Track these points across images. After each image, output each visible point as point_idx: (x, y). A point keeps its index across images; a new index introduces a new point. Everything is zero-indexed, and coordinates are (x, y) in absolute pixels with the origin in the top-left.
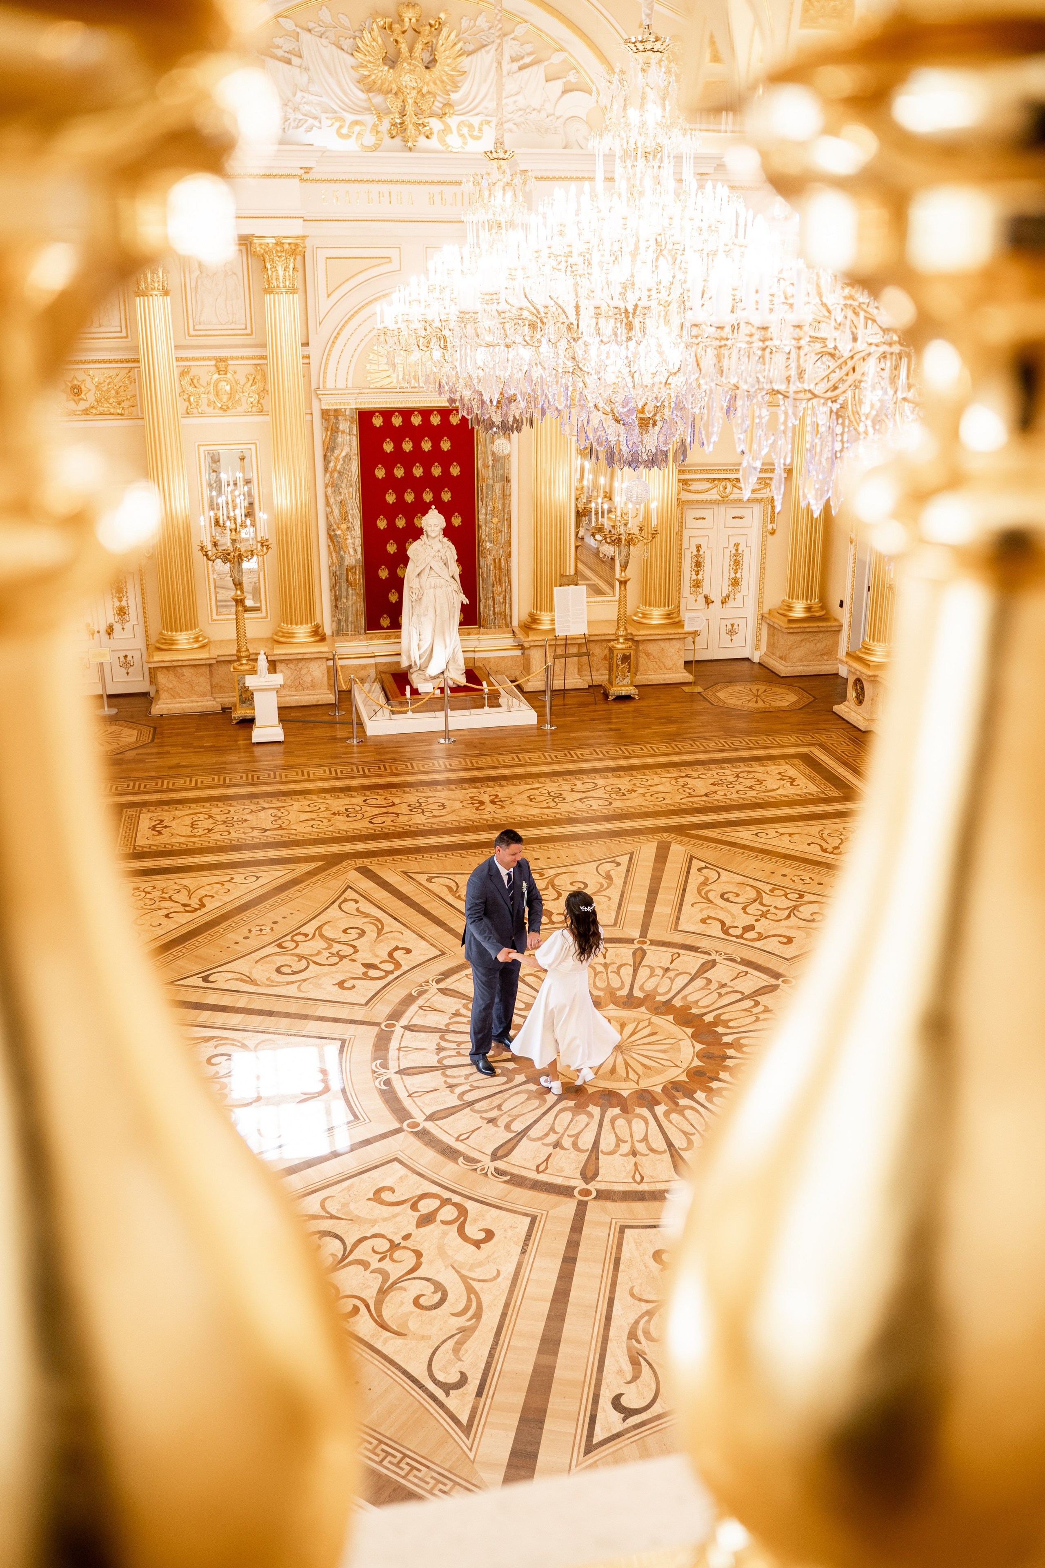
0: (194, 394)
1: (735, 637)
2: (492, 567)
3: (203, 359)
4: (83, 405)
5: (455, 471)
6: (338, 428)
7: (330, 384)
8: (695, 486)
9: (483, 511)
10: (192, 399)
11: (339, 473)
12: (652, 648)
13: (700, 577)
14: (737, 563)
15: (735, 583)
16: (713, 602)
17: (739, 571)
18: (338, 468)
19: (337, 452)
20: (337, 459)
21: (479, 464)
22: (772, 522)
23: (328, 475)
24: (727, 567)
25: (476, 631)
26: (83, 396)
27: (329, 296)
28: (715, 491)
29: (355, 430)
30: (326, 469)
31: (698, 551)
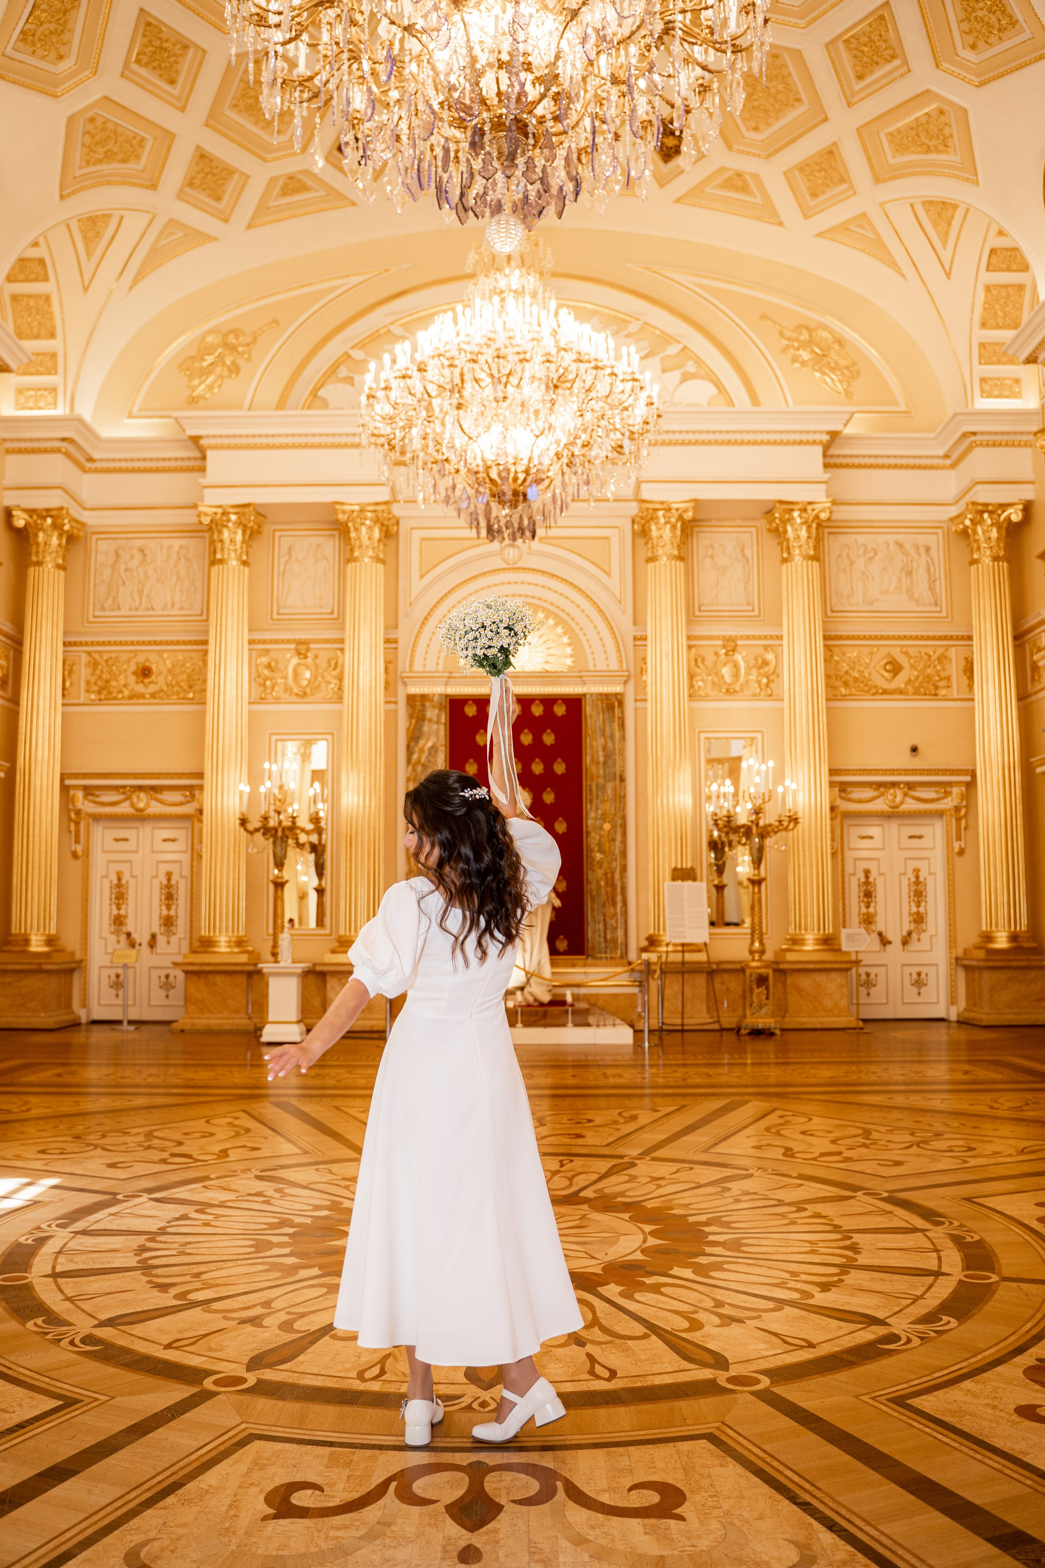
0: (271, 679)
1: (923, 990)
2: (602, 883)
3: (282, 642)
4: (152, 688)
5: (560, 768)
6: (424, 716)
7: (418, 667)
8: (857, 794)
9: (592, 815)
10: (268, 683)
11: (423, 765)
12: (805, 982)
13: (871, 910)
14: (918, 893)
15: (919, 919)
16: (890, 943)
17: (923, 904)
18: (423, 760)
19: (421, 743)
20: (422, 750)
21: (587, 759)
22: (959, 838)
23: (410, 768)
24: (905, 899)
25: (582, 962)
26: (153, 678)
27: (422, 577)
28: (881, 800)
29: (444, 717)
30: (409, 761)
31: (867, 877)
